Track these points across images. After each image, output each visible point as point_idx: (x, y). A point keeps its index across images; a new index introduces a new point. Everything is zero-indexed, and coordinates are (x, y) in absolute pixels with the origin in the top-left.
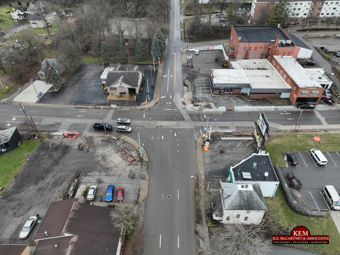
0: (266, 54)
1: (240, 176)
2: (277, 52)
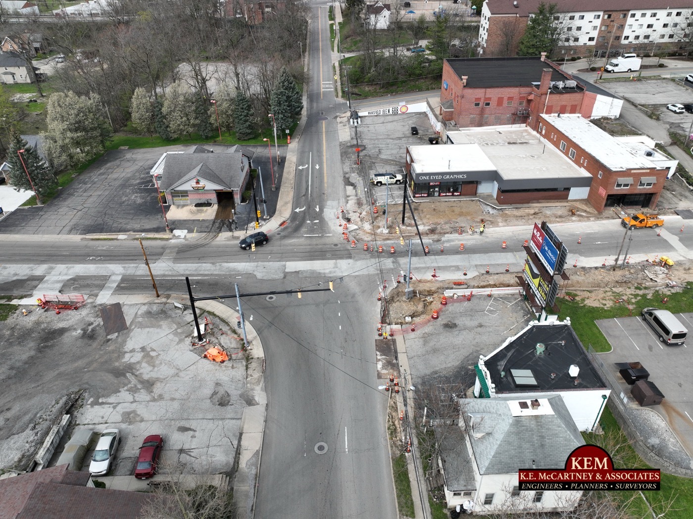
0: (523, 114)
1: (507, 378)
2: (547, 106)
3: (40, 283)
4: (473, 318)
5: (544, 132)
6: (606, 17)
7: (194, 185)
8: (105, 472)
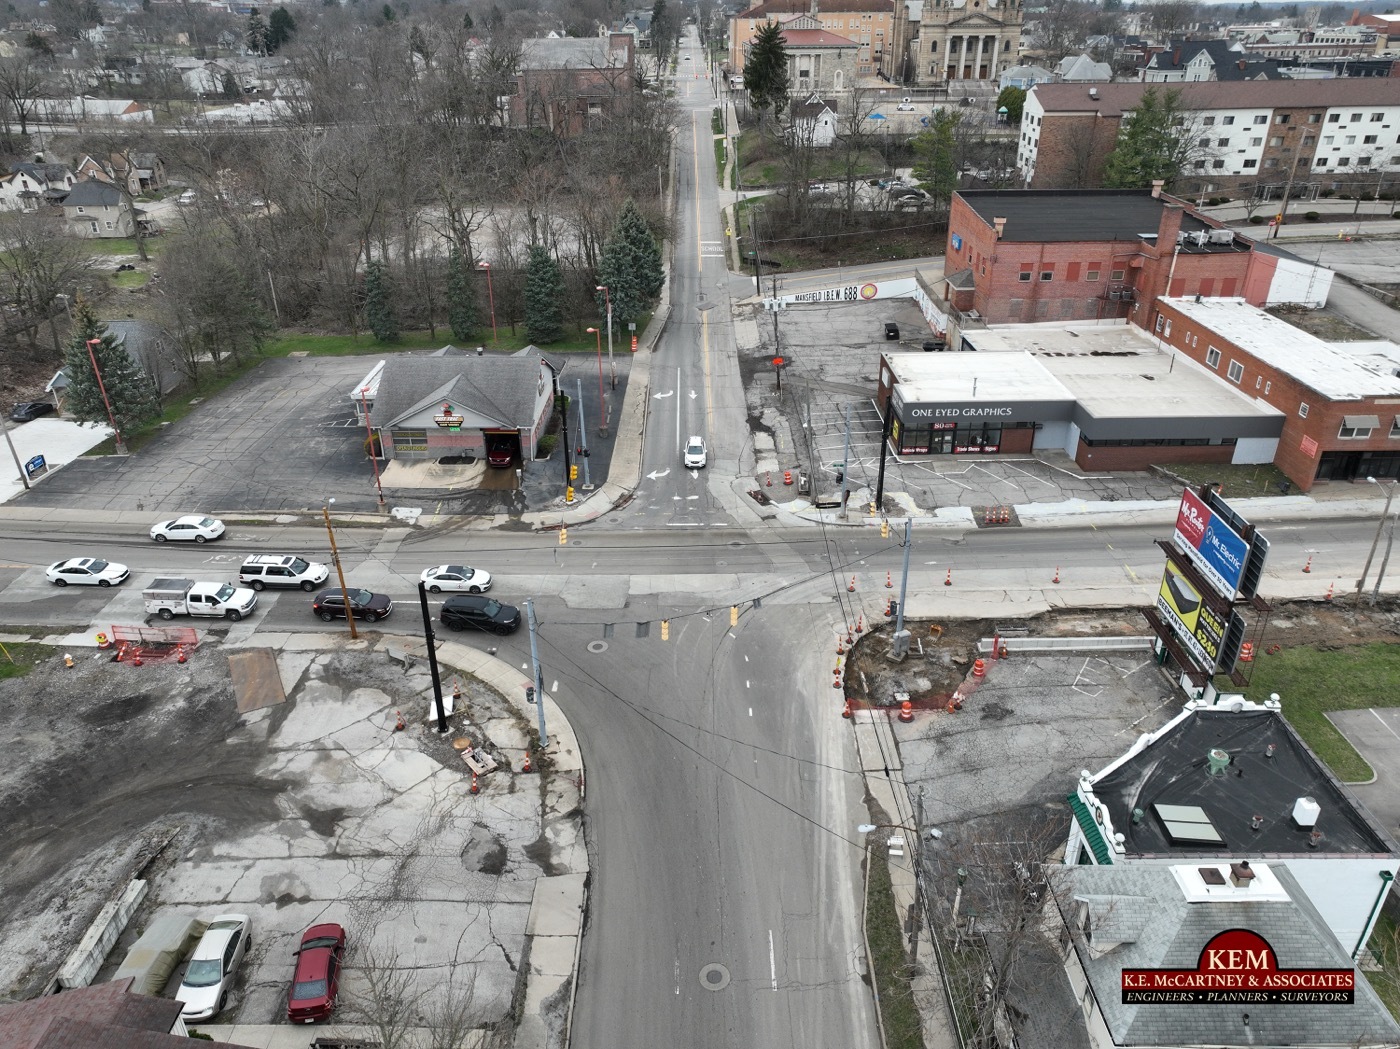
0: (1121, 297)
1: (1147, 824)
2: (1174, 281)
3: (106, 603)
4: (1048, 699)
5: (1167, 332)
6: (1278, 120)
7: (441, 417)
8: (209, 1013)
